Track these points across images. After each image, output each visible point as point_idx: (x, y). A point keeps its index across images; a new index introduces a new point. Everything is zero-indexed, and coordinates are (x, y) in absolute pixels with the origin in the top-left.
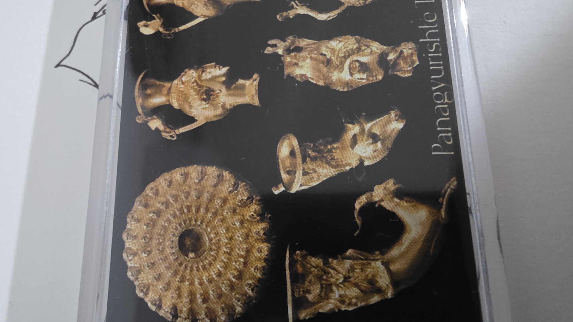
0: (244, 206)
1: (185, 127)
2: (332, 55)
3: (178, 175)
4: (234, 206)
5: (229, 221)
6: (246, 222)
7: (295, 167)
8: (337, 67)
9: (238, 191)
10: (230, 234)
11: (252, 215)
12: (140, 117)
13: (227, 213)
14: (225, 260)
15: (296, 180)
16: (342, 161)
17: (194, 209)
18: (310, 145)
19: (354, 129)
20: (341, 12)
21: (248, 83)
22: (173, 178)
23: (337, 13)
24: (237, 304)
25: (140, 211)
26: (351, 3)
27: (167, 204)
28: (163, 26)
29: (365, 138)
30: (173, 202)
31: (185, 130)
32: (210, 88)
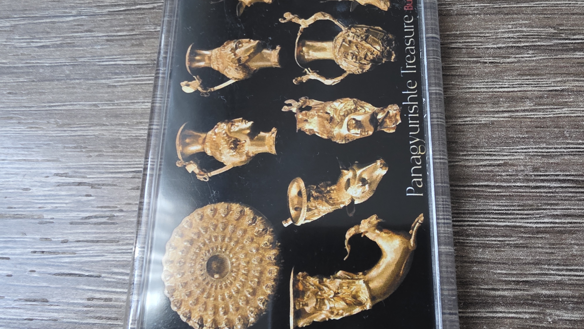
0: (260, 236)
1: (216, 171)
2: (334, 114)
3: (208, 211)
4: (252, 236)
5: (248, 248)
6: (261, 249)
7: (302, 205)
8: (338, 124)
9: (256, 224)
10: (248, 259)
11: (266, 243)
12: (179, 162)
13: (246, 242)
14: (243, 280)
15: (301, 215)
16: (338, 200)
17: (220, 239)
18: (313, 187)
19: (348, 174)
20: (344, 79)
21: (267, 135)
22: (205, 213)
23: (340, 79)
24: (251, 315)
25: (177, 240)
26: (351, 71)
27: (199, 234)
28: (201, 86)
29: (356, 182)
30: (204, 233)
31: (216, 174)
32: (237, 139)
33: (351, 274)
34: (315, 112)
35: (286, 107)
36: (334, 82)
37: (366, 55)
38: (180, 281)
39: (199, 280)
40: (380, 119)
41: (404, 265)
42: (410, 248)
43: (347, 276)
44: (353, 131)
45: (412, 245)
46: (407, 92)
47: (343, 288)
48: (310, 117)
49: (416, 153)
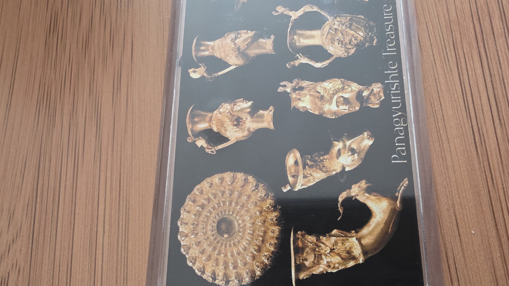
0: (262, 200)
1: (221, 145)
2: (325, 93)
3: (216, 179)
4: (255, 200)
5: (252, 211)
6: (264, 212)
7: (298, 173)
8: (328, 101)
9: (259, 190)
10: (253, 221)
11: (268, 207)
12: (190, 138)
13: (251, 206)
14: (249, 239)
15: (298, 182)
16: (330, 168)
17: (227, 204)
18: (308, 157)
19: (339, 145)
20: (331, 62)
21: (265, 113)
22: (213, 182)
23: (328, 62)
24: (257, 269)
25: (190, 205)
26: (338, 55)
27: (209, 200)
28: (206, 72)
29: (346, 151)
30: (213, 199)
31: (222, 147)
32: (239, 117)
33: (345, 232)
34: (307, 91)
35: (281, 88)
36: (323, 65)
37: (351, 41)
38: (194, 240)
39: (210, 239)
40: (365, 96)
41: (392, 224)
42: (397, 209)
43: (341, 234)
44: (342, 107)
45: (398, 206)
46: (389, 72)
47: (338, 245)
48: (302, 96)
49: (399, 125)
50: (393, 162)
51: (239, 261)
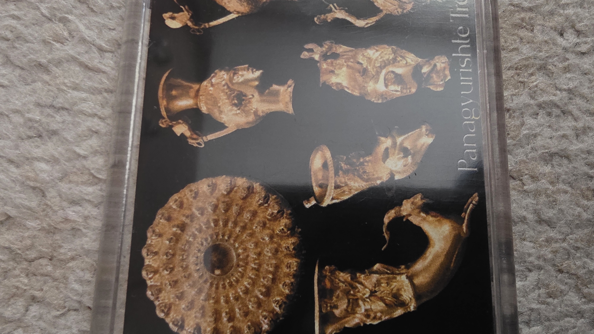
0: (274, 219)
1: (214, 134)
2: (368, 65)
3: (205, 186)
4: (264, 219)
5: (259, 236)
6: (276, 236)
7: (328, 180)
8: (373, 78)
9: (269, 205)
10: (259, 249)
11: (283, 229)
12: (163, 121)
14: (253, 277)
15: (328, 193)
16: (373, 175)
17: (221, 223)
18: (343, 158)
19: (386, 143)
20: (379, 20)
21: (282, 89)
22: (200, 189)
23: (375, 20)
24: (264, 322)
25: (162, 225)
26: (389, 11)
27: (191, 217)
28: (192, 20)
29: (397, 152)
30: (199, 216)
31: (214, 138)
32: (241, 92)
33: (391, 268)
34: (344, 61)
35: (305, 53)
36: (367, 24)
38: (168, 279)
39: (194, 275)
40: (425, 73)
41: (455, 256)
42: (462, 235)
43: (386, 270)
44: (392, 88)
45: (465, 231)
46: (458, 41)
47: (381, 286)
48: (337, 67)
49: (469, 117)
50: (459, 169)
51: (237, 310)
